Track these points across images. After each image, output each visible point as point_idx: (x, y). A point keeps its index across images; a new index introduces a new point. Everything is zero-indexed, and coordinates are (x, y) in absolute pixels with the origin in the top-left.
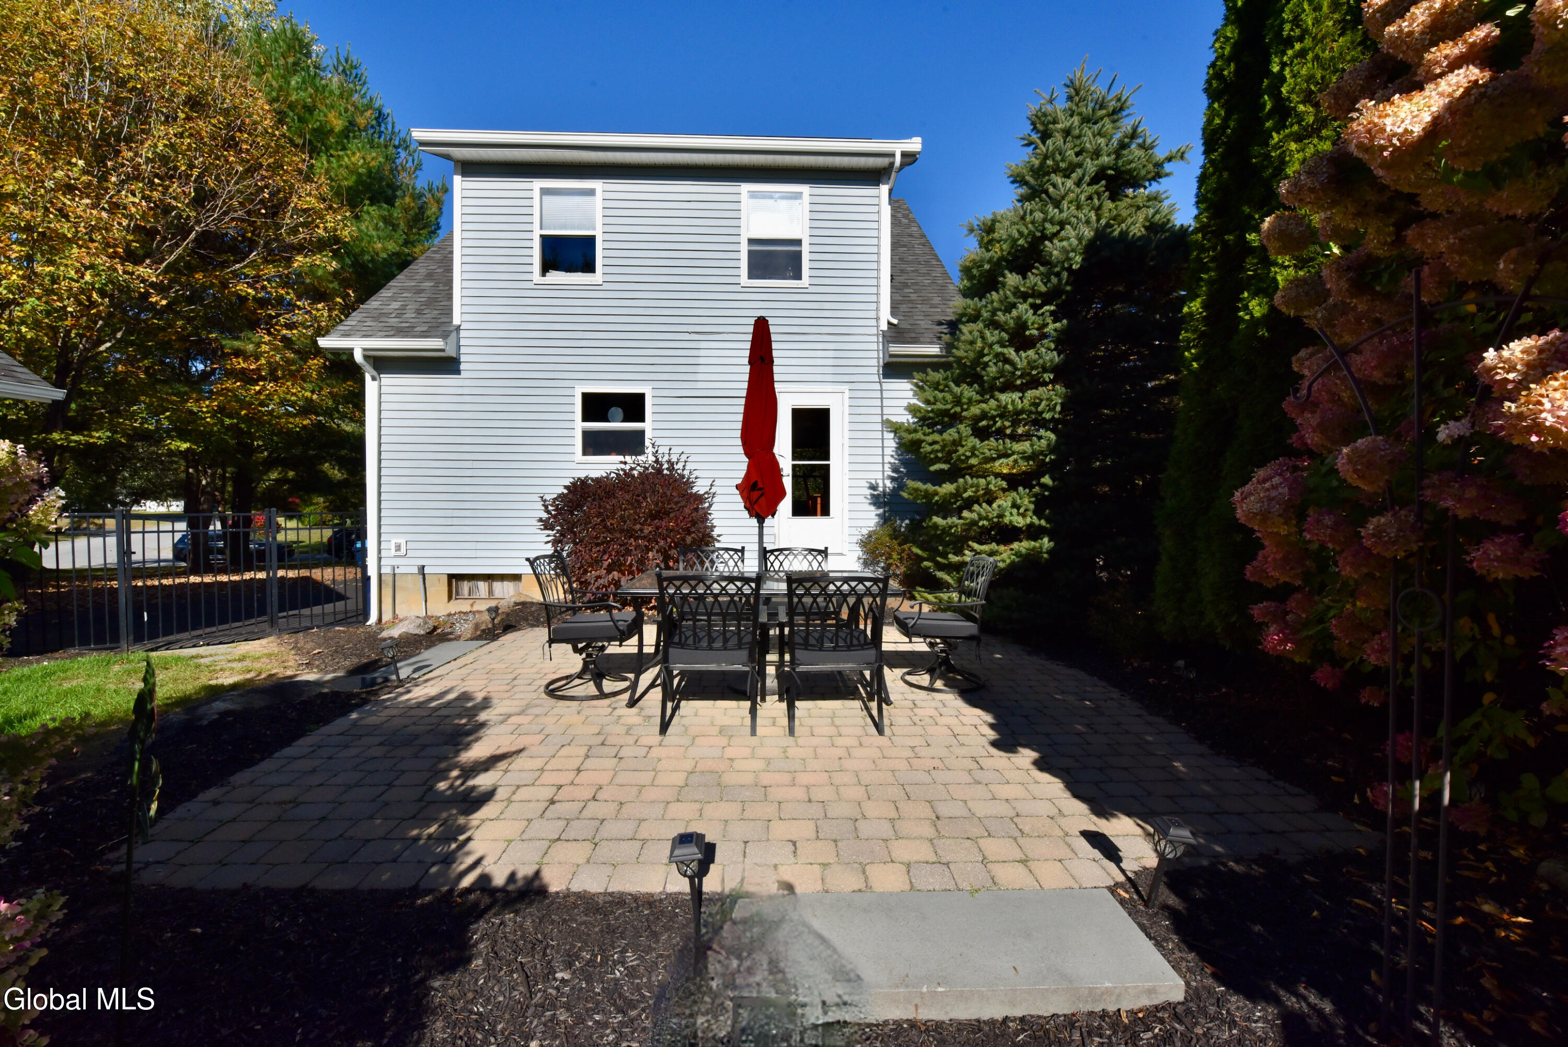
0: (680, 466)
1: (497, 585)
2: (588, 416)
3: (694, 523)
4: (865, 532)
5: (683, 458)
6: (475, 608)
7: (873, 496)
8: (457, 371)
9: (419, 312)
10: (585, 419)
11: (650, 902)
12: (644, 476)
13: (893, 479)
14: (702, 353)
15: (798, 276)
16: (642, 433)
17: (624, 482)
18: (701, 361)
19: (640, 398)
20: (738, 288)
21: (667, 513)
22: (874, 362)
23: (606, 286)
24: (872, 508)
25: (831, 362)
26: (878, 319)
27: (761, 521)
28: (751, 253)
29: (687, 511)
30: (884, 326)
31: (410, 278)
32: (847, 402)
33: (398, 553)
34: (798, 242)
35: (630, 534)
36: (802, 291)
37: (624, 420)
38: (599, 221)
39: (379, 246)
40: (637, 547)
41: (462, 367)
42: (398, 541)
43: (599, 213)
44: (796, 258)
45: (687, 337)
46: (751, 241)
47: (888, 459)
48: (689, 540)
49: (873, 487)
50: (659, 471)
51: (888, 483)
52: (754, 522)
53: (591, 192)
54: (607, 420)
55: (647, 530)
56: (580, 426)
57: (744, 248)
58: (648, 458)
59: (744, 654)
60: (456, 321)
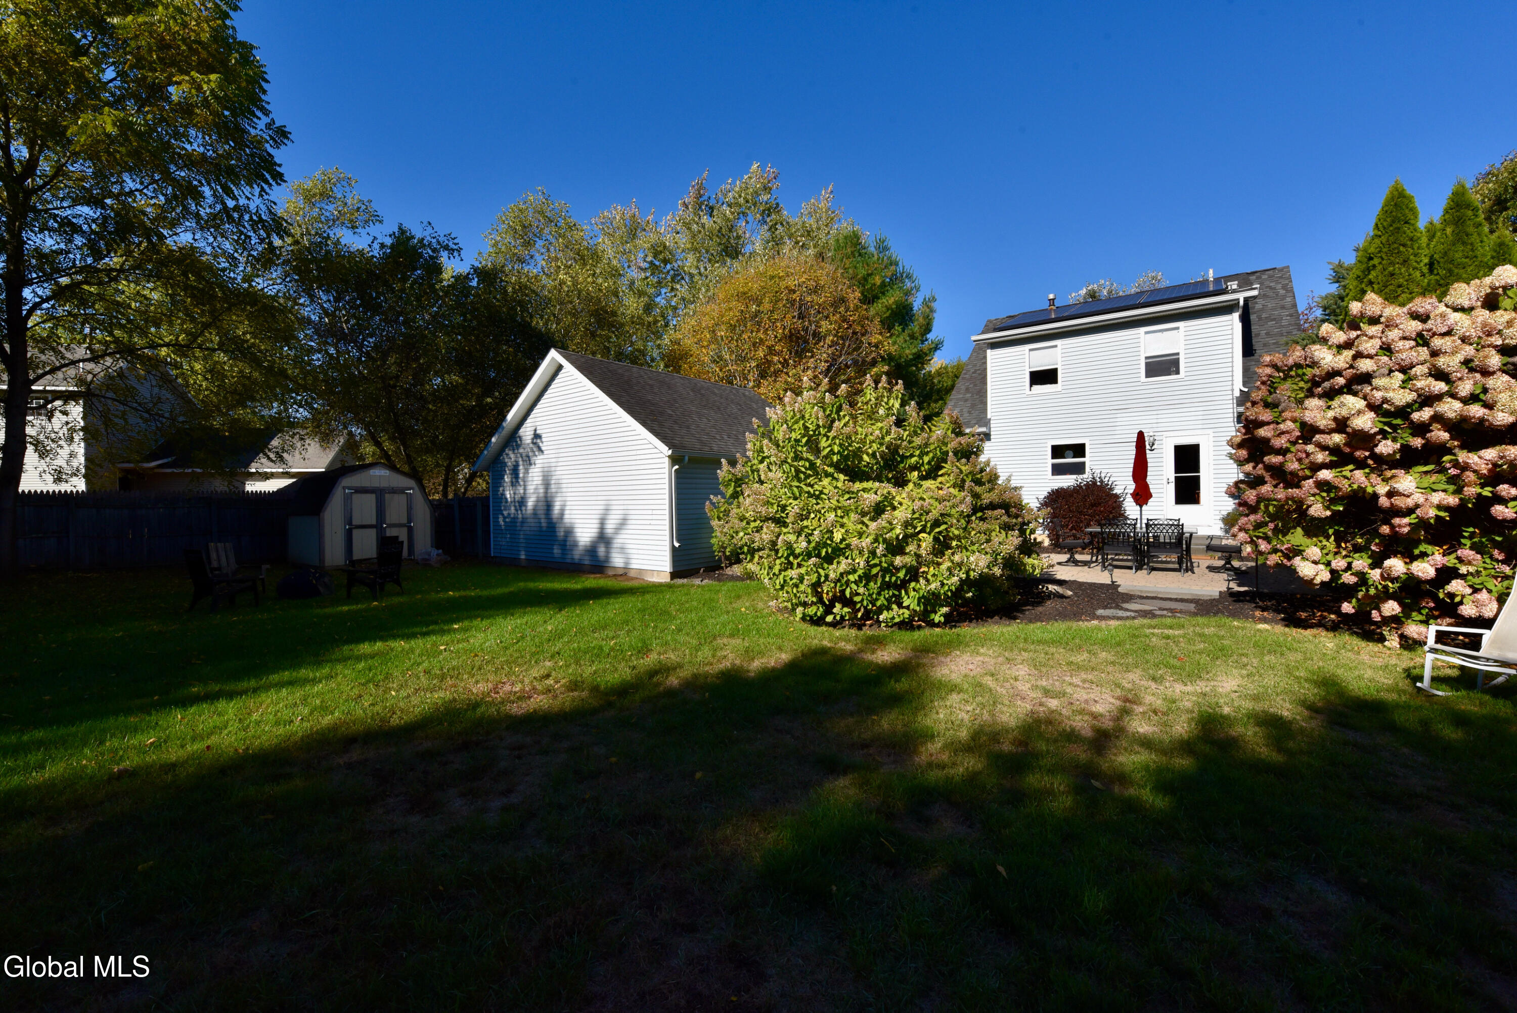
0: (1107, 479)
2: (1054, 456)
3: (1114, 508)
4: (1225, 513)
5: (1109, 475)
8: (990, 440)
9: (969, 412)
10: (1053, 458)
11: (1102, 585)
12: (1087, 485)
14: (1118, 420)
15: (1178, 372)
16: (1083, 464)
17: (1076, 490)
18: (1118, 424)
19: (1083, 446)
20: (1139, 384)
21: (1100, 504)
22: (1231, 415)
23: (1063, 392)
25: (1201, 417)
26: (1233, 390)
27: (1141, 507)
28: (1147, 364)
29: (1110, 503)
30: (1237, 394)
31: (958, 392)
32: (1212, 439)
34: (1178, 354)
35: (1081, 513)
36: (1182, 380)
37: (1074, 457)
38: (1059, 360)
39: (907, 351)
40: (1086, 519)
43: (1059, 356)
44: (1176, 363)
46: (1147, 358)
48: (1111, 516)
50: (1094, 483)
52: (1138, 508)
53: (1056, 346)
54: (1064, 457)
55: (1090, 512)
56: (1050, 461)
57: (1142, 362)
58: (1087, 477)
59: (1131, 549)
60: (989, 417)
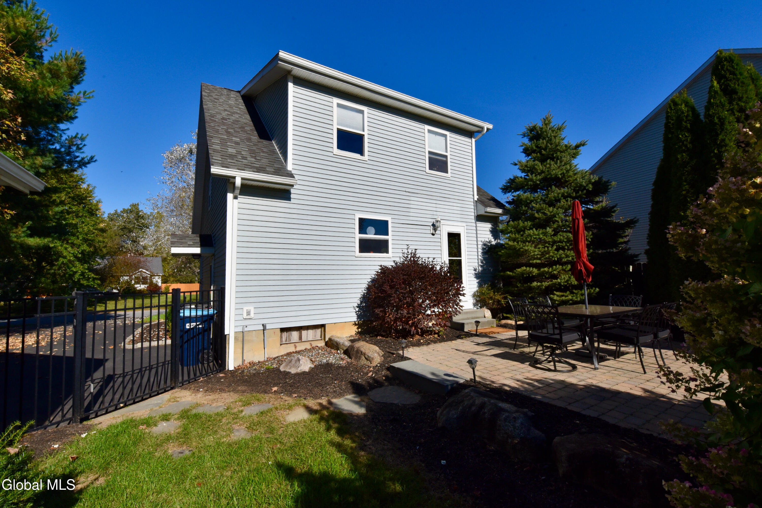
1: (304, 333)
2: (362, 230)
6: (298, 349)
7: (475, 273)
8: (289, 199)
10: (360, 232)
13: (481, 266)
14: (412, 202)
15: (446, 172)
16: (386, 242)
18: (412, 206)
19: (386, 222)
22: (473, 214)
23: (369, 162)
24: (475, 279)
26: (473, 195)
28: (430, 158)
30: (476, 199)
32: (466, 231)
33: (248, 317)
34: (446, 157)
38: (366, 128)
41: (292, 196)
42: (248, 308)
43: (366, 123)
44: (446, 163)
45: (405, 193)
46: (430, 153)
47: (480, 257)
49: (475, 270)
51: (480, 269)
53: (362, 112)
56: (358, 236)
57: (427, 155)
58: (391, 255)
60: (290, 168)
